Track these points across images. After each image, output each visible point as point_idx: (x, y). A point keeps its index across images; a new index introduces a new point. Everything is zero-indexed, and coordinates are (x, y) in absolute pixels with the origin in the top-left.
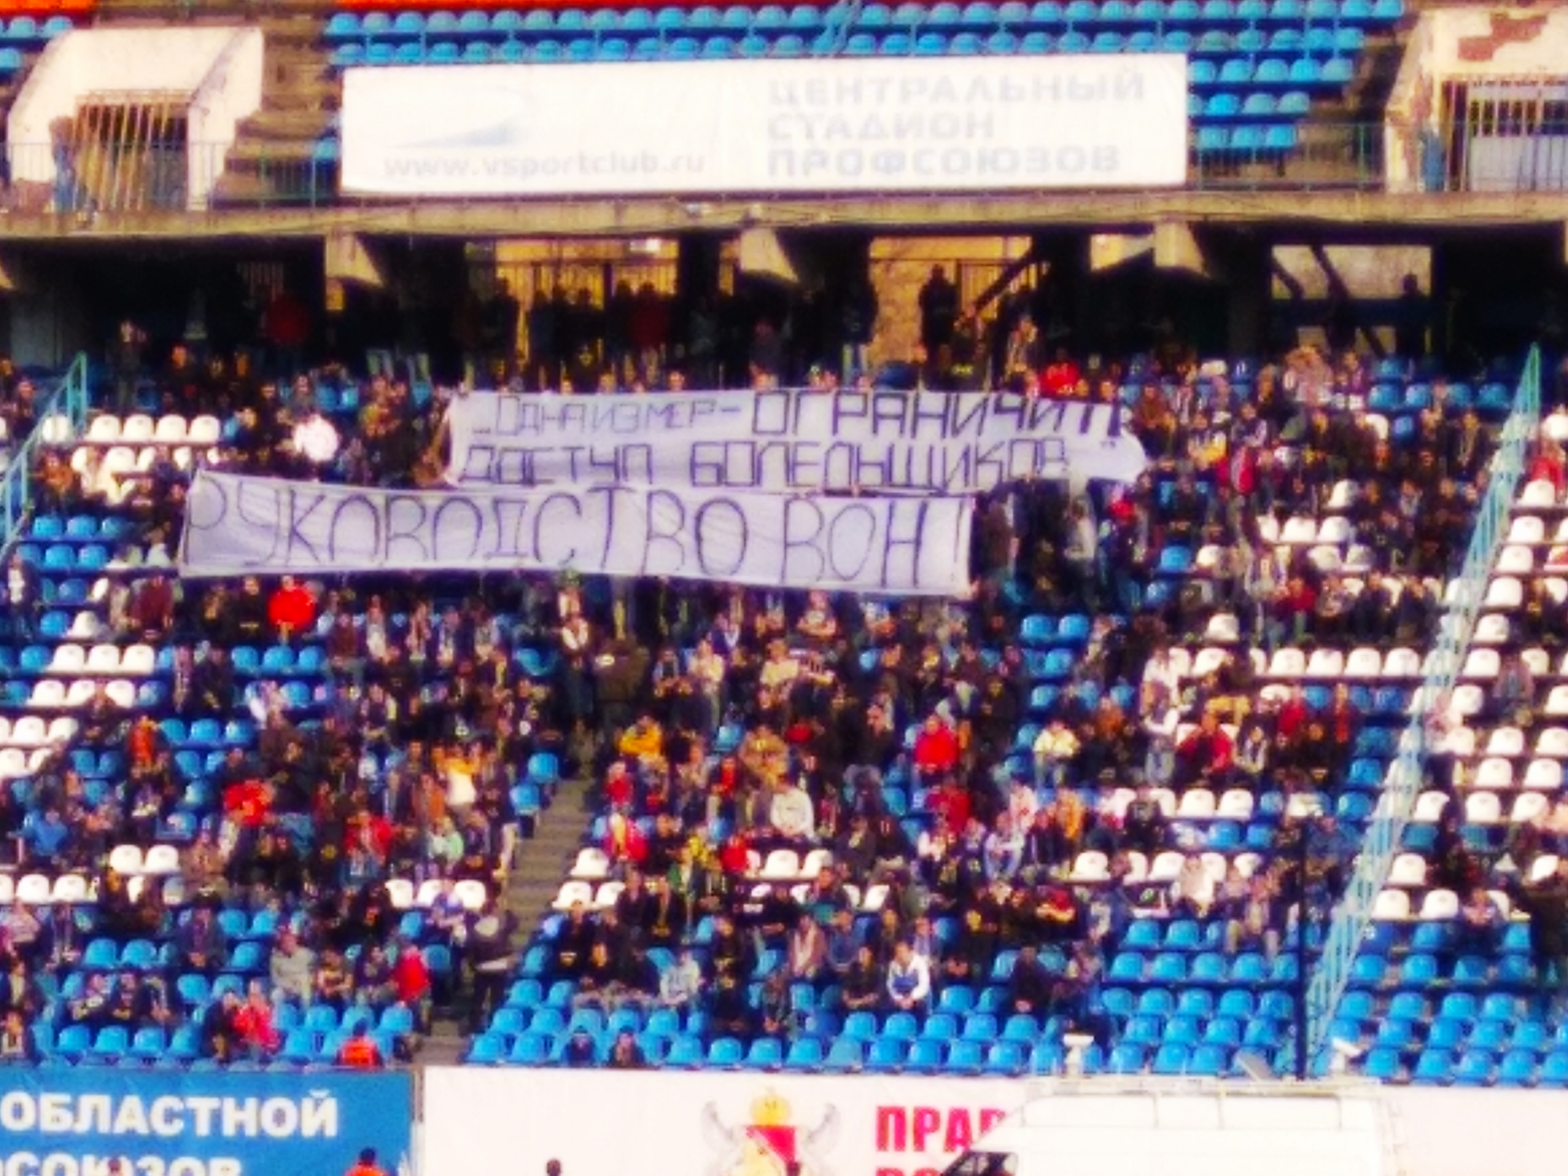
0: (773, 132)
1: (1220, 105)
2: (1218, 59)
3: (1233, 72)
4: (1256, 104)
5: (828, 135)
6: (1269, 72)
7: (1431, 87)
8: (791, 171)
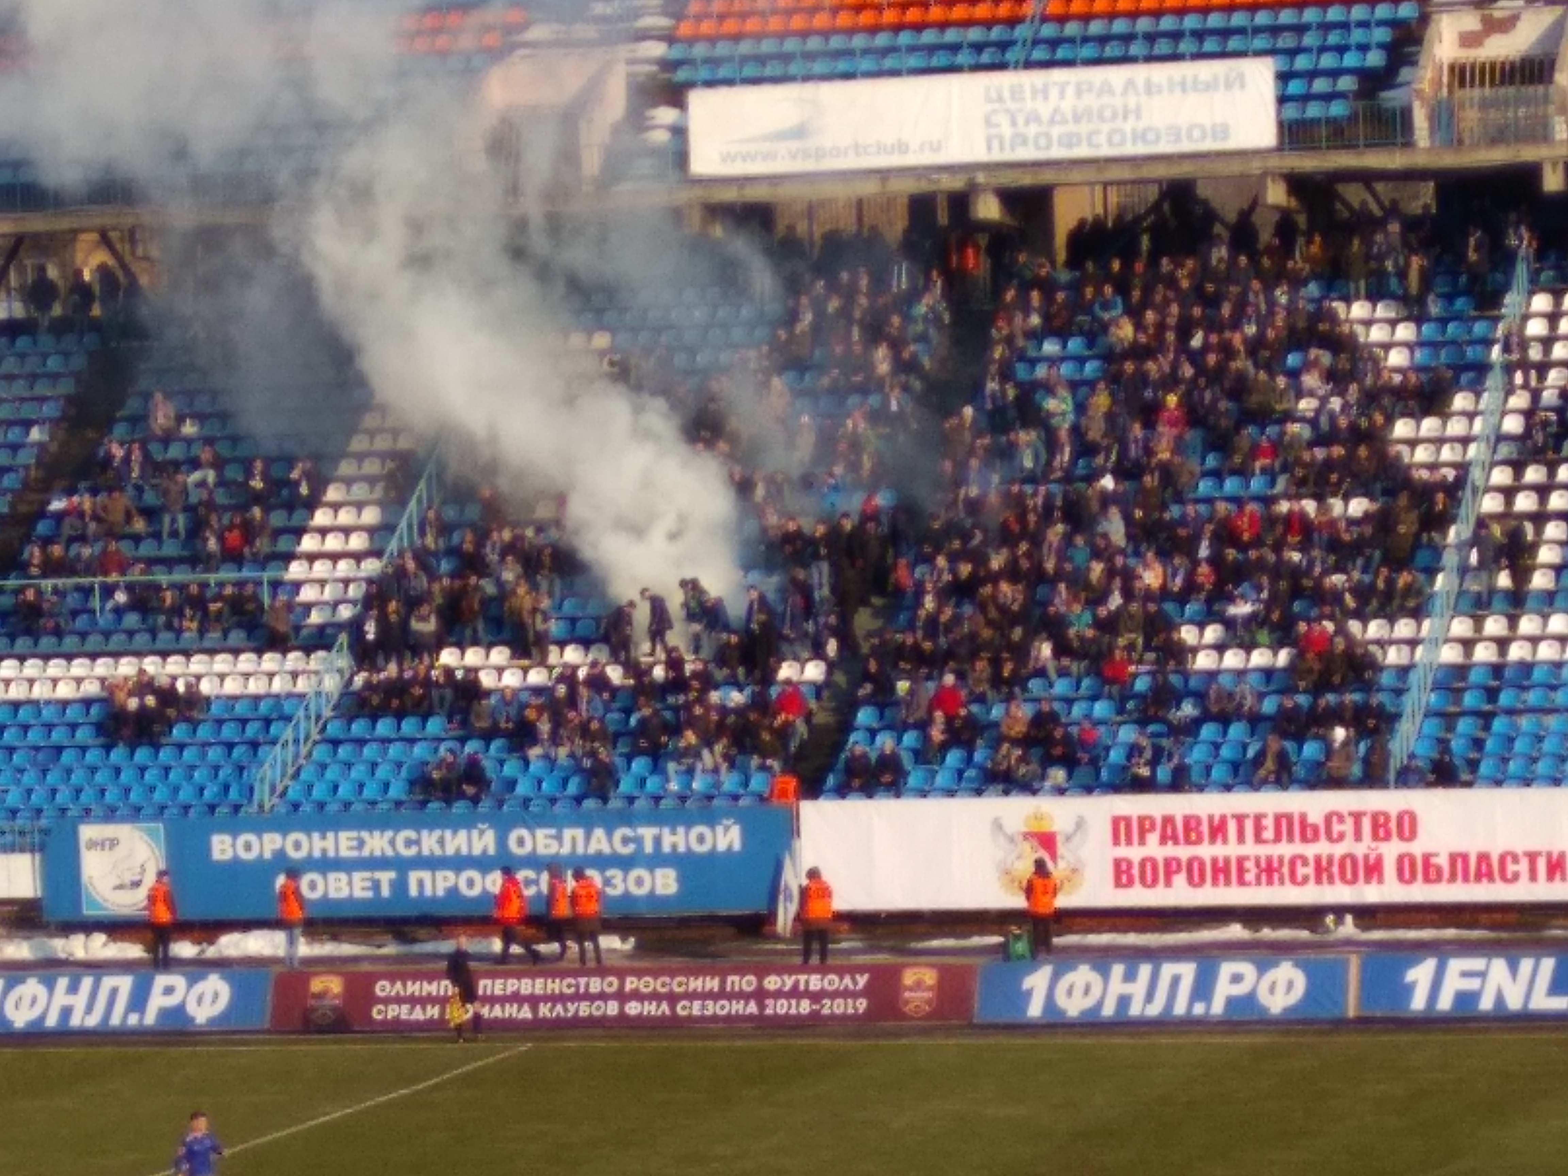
0: (988, 122)
1: (1295, 87)
2: (1292, 53)
3: (1302, 62)
4: (1320, 85)
5: (1027, 122)
6: (1327, 61)
7: (1441, 68)
8: (1002, 148)
